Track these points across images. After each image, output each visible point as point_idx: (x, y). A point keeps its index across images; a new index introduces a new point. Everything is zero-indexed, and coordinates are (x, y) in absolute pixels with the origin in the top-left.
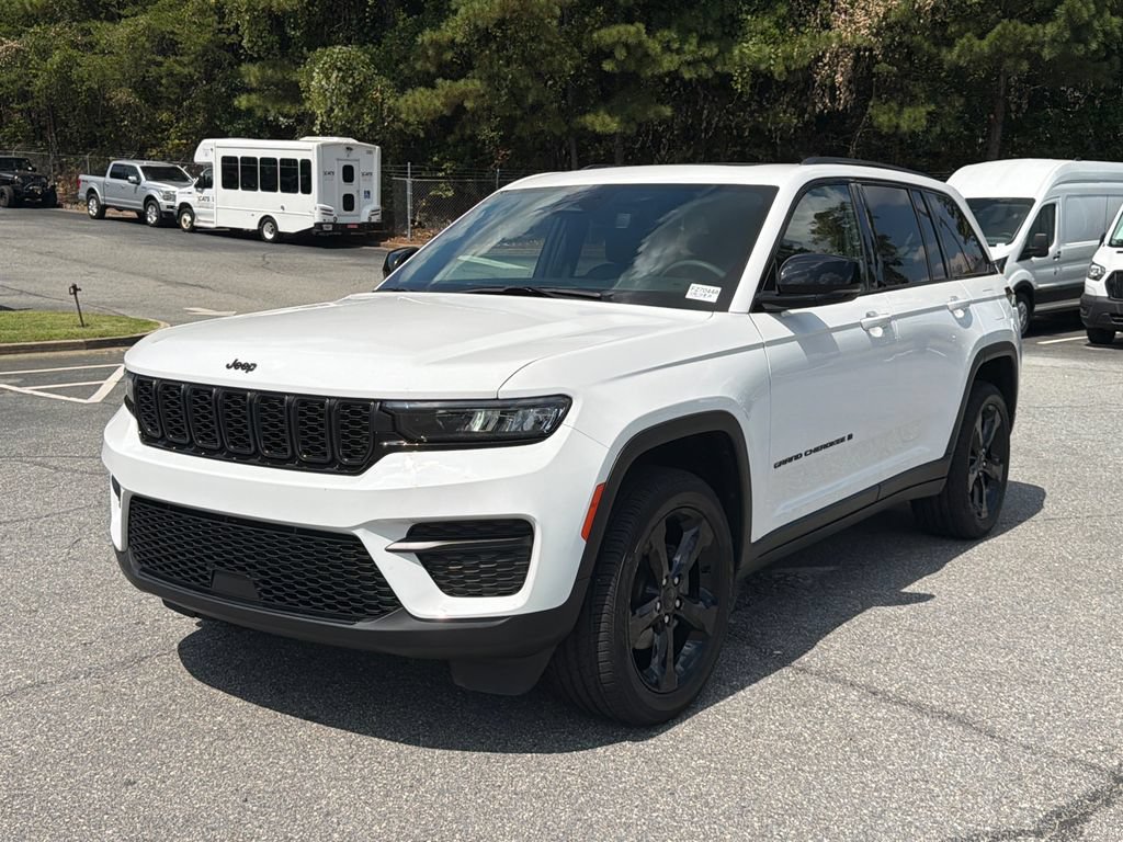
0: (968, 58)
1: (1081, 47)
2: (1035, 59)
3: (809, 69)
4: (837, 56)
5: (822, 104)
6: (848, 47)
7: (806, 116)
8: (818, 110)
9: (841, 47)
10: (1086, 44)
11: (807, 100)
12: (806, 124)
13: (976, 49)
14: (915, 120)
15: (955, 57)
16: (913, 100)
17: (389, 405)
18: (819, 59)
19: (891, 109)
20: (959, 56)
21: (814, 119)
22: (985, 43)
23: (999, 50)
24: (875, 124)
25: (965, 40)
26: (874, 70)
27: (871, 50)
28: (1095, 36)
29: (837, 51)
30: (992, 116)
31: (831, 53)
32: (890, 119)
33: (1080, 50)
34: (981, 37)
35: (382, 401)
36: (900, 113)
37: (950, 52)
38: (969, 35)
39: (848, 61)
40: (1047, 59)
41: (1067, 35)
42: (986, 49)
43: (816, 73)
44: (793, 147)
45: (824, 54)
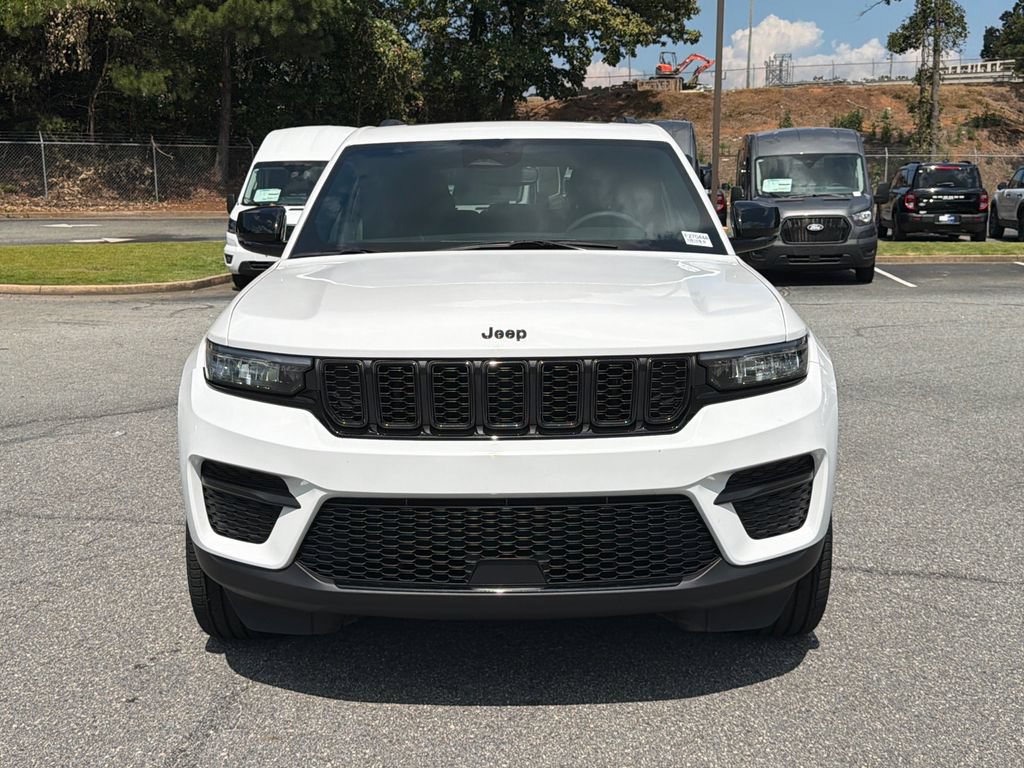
0: (204, 29)
1: (304, 26)
2: (264, 32)
3: (40, 29)
4: (71, 17)
5: (58, 64)
6: (82, 9)
7: (41, 75)
8: (53, 70)
9: (75, 8)
10: (308, 25)
11: (40, 59)
12: (41, 83)
13: (210, 20)
14: (154, 85)
15: (189, 27)
16: (147, 65)
17: (703, 358)
18: (51, 18)
19: (130, 73)
20: (194, 27)
21: (48, 78)
22: (218, 14)
23: (232, 22)
24: (116, 86)
25: (198, 11)
26: (110, 34)
27: (105, 14)
28: (314, 17)
29: (71, 12)
30: (221, 85)
31: (63, 14)
32: (131, 83)
33: (303, 29)
34: (213, 9)
35: (697, 355)
36: (138, 77)
37: (184, 22)
38: (200, 6)
39: (83, 23)
40: (275, 35)
41: (291, 14)
42: (220, 21)
43: (49, 33)
44: (30, 106)
45: (56, 13)
